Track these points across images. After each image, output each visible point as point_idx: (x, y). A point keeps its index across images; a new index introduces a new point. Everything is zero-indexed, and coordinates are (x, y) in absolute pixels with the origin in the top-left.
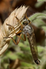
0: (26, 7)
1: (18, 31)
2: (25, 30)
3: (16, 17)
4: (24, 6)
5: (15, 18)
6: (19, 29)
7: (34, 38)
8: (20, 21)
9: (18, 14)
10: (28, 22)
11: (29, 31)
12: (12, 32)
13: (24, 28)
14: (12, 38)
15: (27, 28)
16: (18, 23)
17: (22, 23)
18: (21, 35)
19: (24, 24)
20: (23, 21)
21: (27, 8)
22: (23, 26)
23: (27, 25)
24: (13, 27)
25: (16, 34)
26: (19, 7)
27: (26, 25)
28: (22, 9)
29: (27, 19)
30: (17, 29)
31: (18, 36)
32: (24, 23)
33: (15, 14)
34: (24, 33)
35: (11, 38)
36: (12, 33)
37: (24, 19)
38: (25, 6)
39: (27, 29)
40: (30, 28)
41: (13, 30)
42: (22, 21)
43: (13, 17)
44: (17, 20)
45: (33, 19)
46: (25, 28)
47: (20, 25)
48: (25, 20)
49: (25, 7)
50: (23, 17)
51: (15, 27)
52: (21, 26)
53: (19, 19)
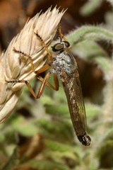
0: (60, 11)
1: (41, 66)
2: (57, 65)
3: (37, 35)
4: (55, 9)
5: (35, 37)
7: (77, 83)
8: (46, 43)
9: (41, 27)
10: (65, 47)
11: (67, 66)
13: (55, 59)
14: (26, 82)
15: (62, 60)
16: (41, 48)
17: (50, 48)
18: (47, 75)
19: (54, 49)
20: (53, 44)
21: (61, 14)
24: (30, 58)
25: (36, 72)
26: (44, 12)
27: (59, 52)
28: (51, 15)
30: (39, 63)
33: (34, 27)
34: (54, 71)
35: (24, 83)
36: (26, 72)
38: (57, 8)
39: (61, 62)
40: (69, 61)
41: (30, 65)
42: (50, 42)
43: (30, 33)
44: (38, 42)
45: (75, 41)
46: (58, 60)
47: (46, 53)
49: (58, 10)
50: (52, 34)
51: (33, 57)
52: (48, 54)
53: (43, 38)
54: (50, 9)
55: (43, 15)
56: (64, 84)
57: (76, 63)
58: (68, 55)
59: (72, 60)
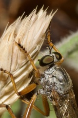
1: (26, 86)
2: (47, 83)
3: (19, 45)
5: (16, 48)
6: (30, 81)
7: (73, 106)
8: (31, 55)
9: (24, 35)
10: (55, 60)
11: (59, 85)
12: (6, 89)
13: (43, 76)
14: (7, 107)
15: (53, 76)
16: (24, 61)
17: (36, 62)
20: (40, 57)
21: (50, 17)
22: (41, 72)
23: (51, 67)
24: (11, 75)
25: (19, 94)
27: (48, 66)
29: (53, 51)
31: (26, 102)
32: (44, 61)
33: (15, 35)
34: (42, 91)
35: (5, 108)
36: (6, 94)
37: (43, 48)
40: (61, 77)
41: (11, 84)
43: (10, 43)
45: (70, 50)
46: (47, 77)
47: (31, 68)
48: (47, 53)
50: (38, 43)
51: (15, 74)
52: (34, 70)
54: (35, 11)
55: (27, 19)
56: (56, 109)
57: (70, 80)
58: (60, 70)
59: (65, 77)
